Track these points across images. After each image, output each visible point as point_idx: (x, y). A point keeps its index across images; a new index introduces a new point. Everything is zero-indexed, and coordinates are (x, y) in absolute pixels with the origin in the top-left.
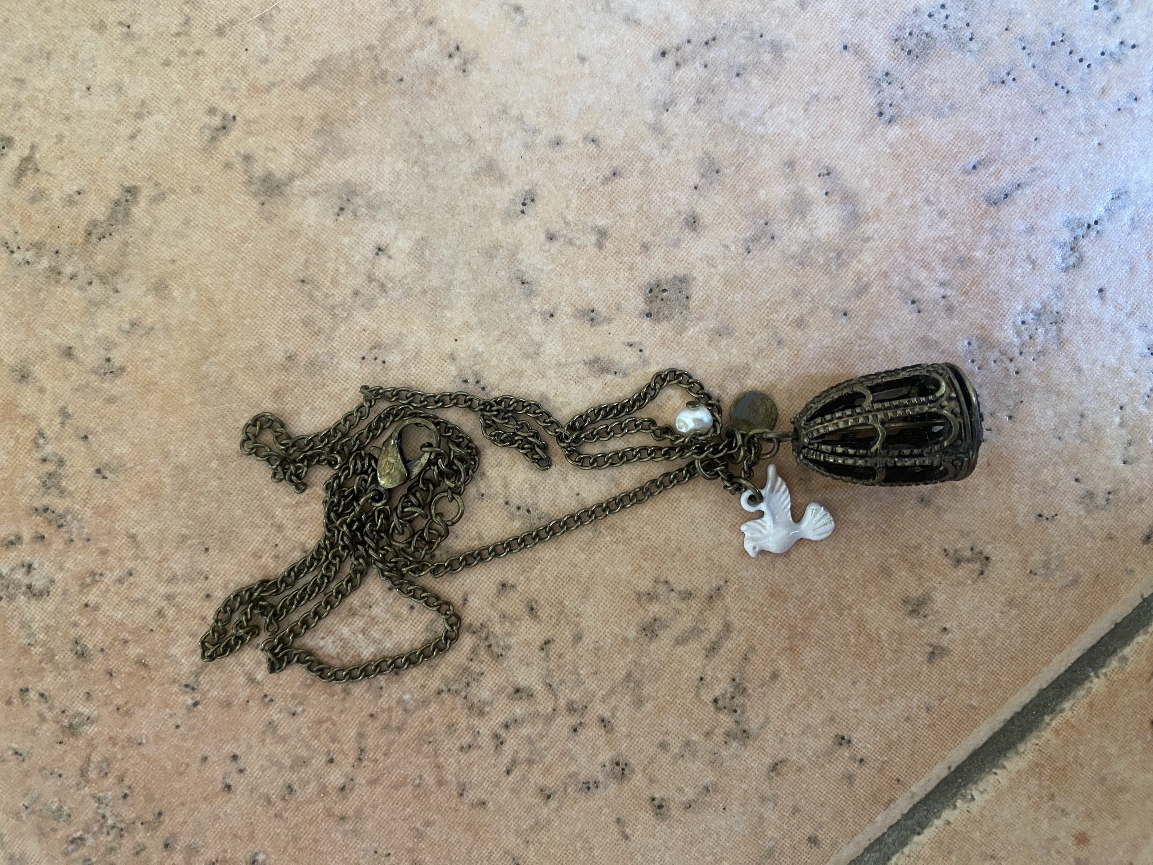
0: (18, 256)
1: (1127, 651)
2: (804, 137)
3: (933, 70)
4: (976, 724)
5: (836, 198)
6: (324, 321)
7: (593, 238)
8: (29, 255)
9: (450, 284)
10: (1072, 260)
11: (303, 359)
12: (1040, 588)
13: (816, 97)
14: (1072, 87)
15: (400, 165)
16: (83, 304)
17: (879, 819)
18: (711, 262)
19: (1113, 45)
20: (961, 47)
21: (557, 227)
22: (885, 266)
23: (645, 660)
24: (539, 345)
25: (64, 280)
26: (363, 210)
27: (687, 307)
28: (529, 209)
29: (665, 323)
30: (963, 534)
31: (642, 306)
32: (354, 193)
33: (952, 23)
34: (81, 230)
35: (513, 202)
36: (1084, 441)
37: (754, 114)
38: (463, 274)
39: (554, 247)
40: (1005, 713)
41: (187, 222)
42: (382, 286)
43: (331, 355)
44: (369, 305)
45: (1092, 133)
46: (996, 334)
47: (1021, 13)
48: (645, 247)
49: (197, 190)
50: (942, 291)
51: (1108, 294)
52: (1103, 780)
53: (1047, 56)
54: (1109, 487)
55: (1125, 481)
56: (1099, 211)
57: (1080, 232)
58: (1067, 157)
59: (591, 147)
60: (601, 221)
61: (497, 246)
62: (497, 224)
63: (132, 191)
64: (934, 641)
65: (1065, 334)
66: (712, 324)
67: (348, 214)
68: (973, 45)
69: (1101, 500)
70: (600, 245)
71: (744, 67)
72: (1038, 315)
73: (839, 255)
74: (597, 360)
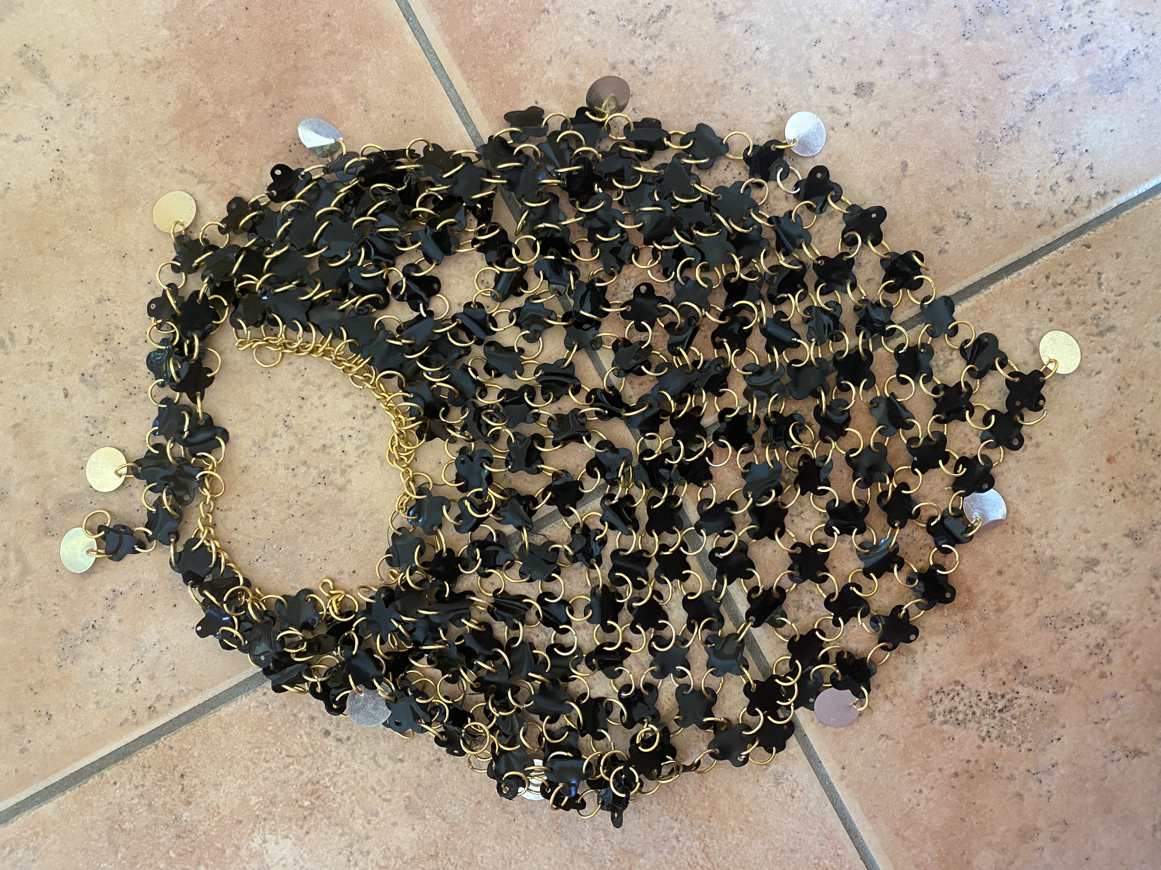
0: (621, 22)
1: (1021, 271)
2: (931, 39)
3: (989, 22)
4: (953, 284)
5: (939, 64)
6: (731, 71)
7: (840, 61)
8: (625, 23)
9: (782, 67)
10: (1030, 108)
11: (720, 84)
12: (990, 236)
13: (939, 24)
14: (1045, 39)
15: (772, 19)
16: (642, 45)
17: (906, 312)
18: (884, 79)
19: (1066, 25)
20: (1003, 14)
21: (827, 54)
22: (952, 95)
23: (826, 227)
24: (811, 97)
25: (636, 35)
26: (754, 33)
27: (871, 94)
28: (818, 45)
29: (861, 99)
30: (963, 207)
31: (854, 91)
32: (752, 25)
33: (1000, 5)
34: (647, 17)
35: (812, 41)
36: (1020, 181)
37: (913, 26)
38: (787, 64)
39: (825, 60)
40: (966, 283)
41: (687, 23)
42: (755, 63)
43: (731, 84)
44: (750, 68)
45: (1049, 59)
46: (992, 131)
47: (1031, 6)
48: (860, 68)
49: (694, 12)
50: (974, 109)
51: (1042, 124)
52: (1001, 320)
53: (1038, 25)
54: (1027, 202)
55: (1034, 201)
56: (1045, 90)
57: (1036, 97)
58: (1036, 67)
59: (846, 25)
60: (844, 55)
61: (803, 56)
62: (804, 48)
63: (669, 7)
64: (942, 246)
65: (1021, 137)
66: (880, 103)
67: (748, 33)
68: (1008, 15)
69: (1022, 206)
70: (842, 64)
71: (913, 7)
72: (1011, 127)
73: (935, 87)
74: (832, 107)
